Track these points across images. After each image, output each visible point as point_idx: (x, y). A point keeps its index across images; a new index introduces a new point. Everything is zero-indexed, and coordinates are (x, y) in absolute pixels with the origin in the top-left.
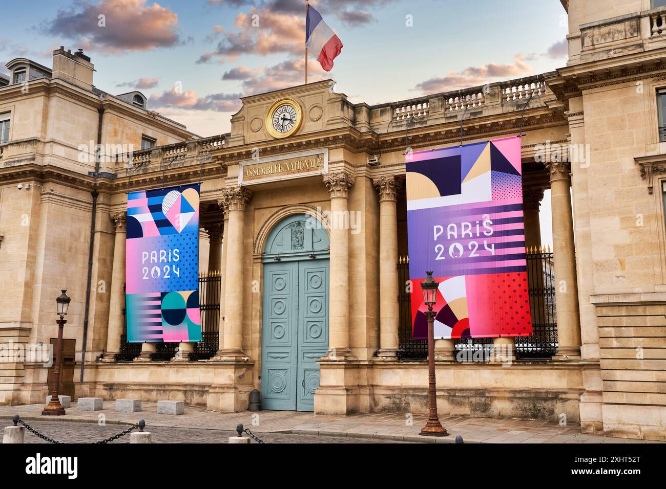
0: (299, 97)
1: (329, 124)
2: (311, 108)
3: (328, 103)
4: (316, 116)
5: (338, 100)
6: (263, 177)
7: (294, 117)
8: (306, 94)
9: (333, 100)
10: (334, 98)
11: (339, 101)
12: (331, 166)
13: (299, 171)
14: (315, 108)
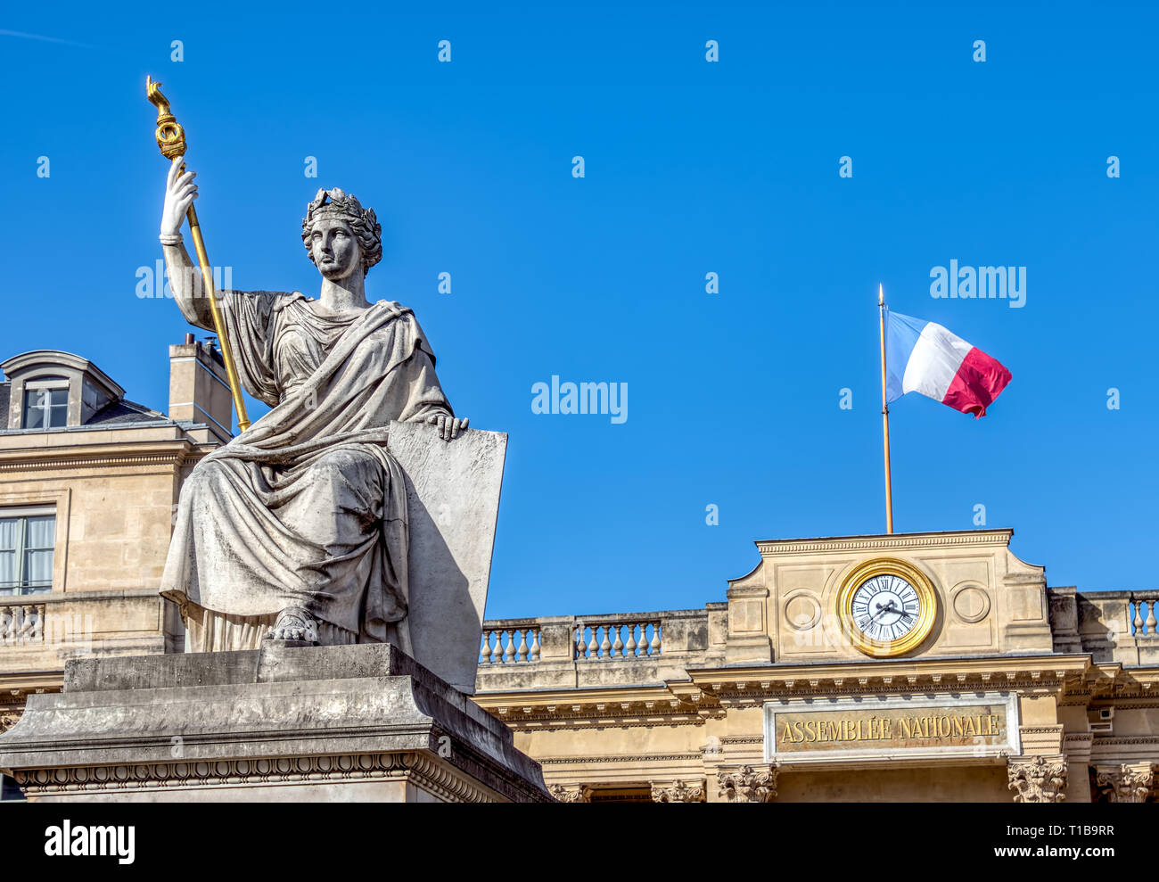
0: (922, 559)
1: (1012, 636)
2: (957, 589)
3: (1006, 585)
4: (973, 612)
5: (1033, 580)
6: (836, 747)
7: (913, 607)
8: (942, 552)
9: (1020, 580)
10: (1019, 575)
11: (1034, 583)
12: (1025, 737)
13: (938, 741)
14: (970, 590)
